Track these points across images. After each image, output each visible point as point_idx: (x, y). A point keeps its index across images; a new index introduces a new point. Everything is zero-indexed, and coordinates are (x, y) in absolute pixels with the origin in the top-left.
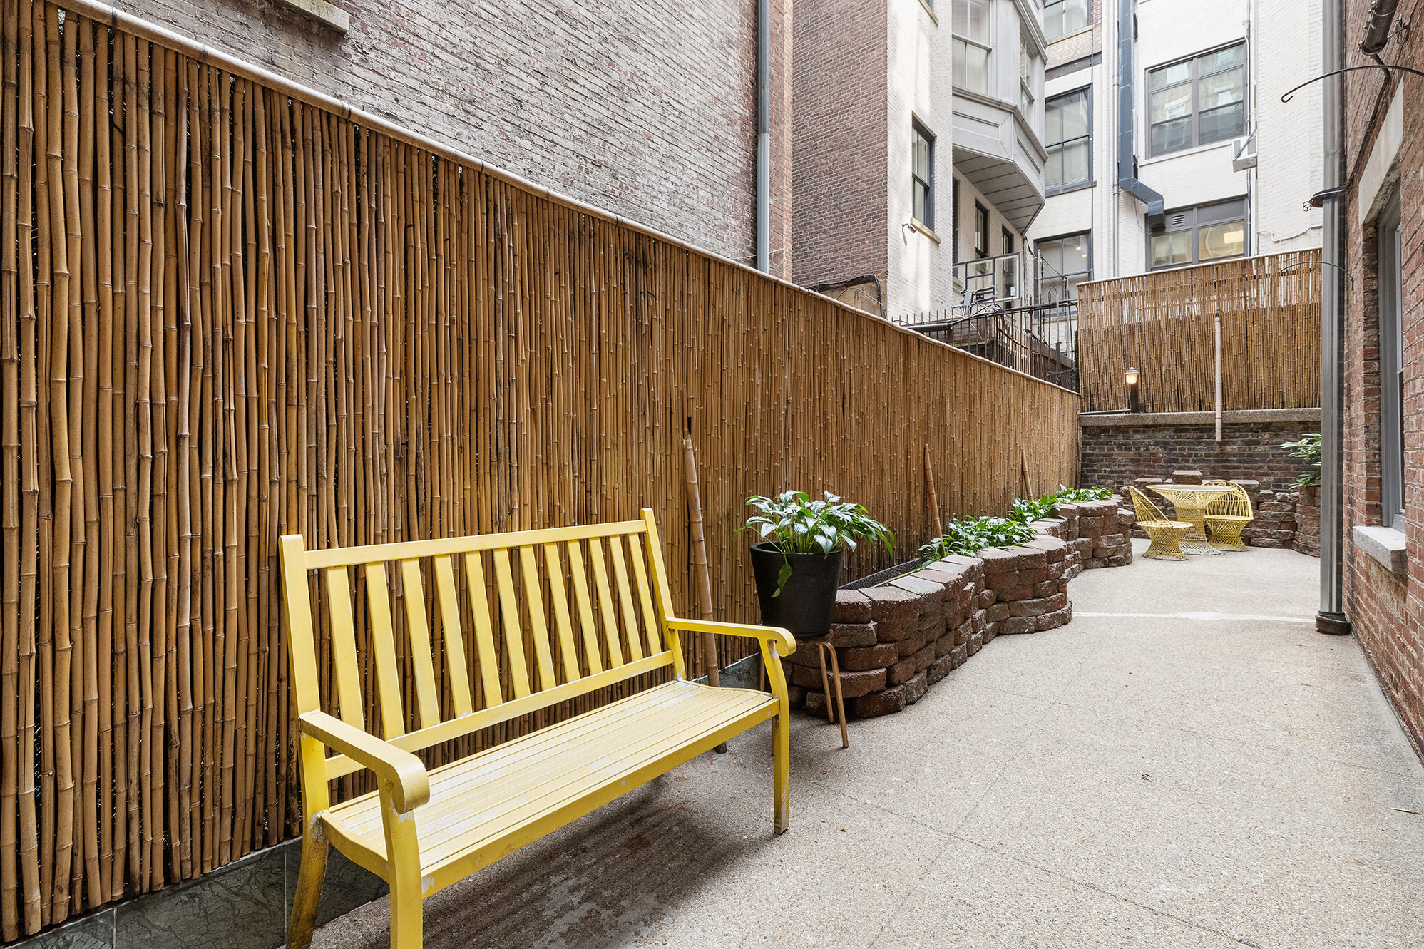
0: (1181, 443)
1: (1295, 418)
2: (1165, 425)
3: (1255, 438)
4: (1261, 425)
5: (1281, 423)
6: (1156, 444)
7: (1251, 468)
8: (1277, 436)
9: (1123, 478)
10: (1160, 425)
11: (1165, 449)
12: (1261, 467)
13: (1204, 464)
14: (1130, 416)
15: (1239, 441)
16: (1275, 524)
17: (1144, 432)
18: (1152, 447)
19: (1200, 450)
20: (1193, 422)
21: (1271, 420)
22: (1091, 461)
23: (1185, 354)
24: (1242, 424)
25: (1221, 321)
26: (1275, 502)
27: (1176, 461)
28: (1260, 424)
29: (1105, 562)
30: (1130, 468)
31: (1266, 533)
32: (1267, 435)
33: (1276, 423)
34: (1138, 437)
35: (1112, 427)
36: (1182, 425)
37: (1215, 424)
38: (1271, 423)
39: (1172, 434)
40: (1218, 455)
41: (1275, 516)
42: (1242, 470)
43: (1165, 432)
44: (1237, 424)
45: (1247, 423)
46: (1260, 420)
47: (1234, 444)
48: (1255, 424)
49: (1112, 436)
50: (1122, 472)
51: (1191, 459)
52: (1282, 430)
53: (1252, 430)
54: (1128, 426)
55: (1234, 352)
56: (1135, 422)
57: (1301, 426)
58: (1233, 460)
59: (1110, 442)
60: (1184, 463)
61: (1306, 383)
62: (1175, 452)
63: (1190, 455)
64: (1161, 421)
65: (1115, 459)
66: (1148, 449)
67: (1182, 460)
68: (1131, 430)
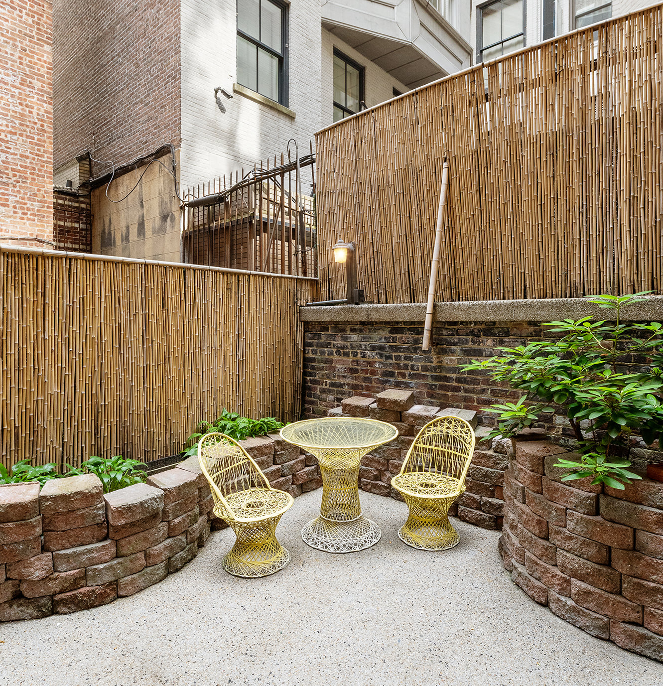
0: (397, 349)
1: (521, 316)
2: (381, 323)
3: (476, 346)
4: (483, 326)
5: (506, 323)
6: (373, 348)
7: (473, 391)
8: (502, 343)
9: (343, 393)
10: (376, 323)
11: (381, 355)
12: (483, 391)
13: (421, 381)
14: (345, 309)
15: (457, 348)
16: (486, 488)
17: (361, 331)
18: (368, 353)
19: (417, 359)
20: (407, 319)
21: (492, 318)
22: (313, 368)
23: (414, 220)
24: (462, 323)
25: (449, 168)
26: (490, 452)
27: (392, 374)
28: (481, 323)
29: (39, 608)
30: (348, 381)
31: (474, 500)
32: (489, 342)
33: (500, 322)
34: (355, 338)
35: (331, 322)
36: (398, 323)
37: (423, 323)
38: (494, 323)
39: (388, 335)
40: (435, 368)
41: (486, 475)
42: (462, 394)
43: (381, 332)
44: (455, 323)
45: (466, 322)
46: (479, 318)
47: (453, 352)
48: (476, 323)
49: (331, 336)
50: (341, 385)
51: (407, 372)
52: (507, 334)
53: (472, 333)
54: (346, 323)
55: (467, 213)
56: (349, 317)
57: (531, 329)
58: (450, 378)
59: (330, 344)
60: (400, 379)
61: (552, 257)
62: (391, 361)
63: (406, 367)
64: (375, 317)
65: (335, 367)
66: (364, 356)
67: (399, 373)
68: (348, 328)
